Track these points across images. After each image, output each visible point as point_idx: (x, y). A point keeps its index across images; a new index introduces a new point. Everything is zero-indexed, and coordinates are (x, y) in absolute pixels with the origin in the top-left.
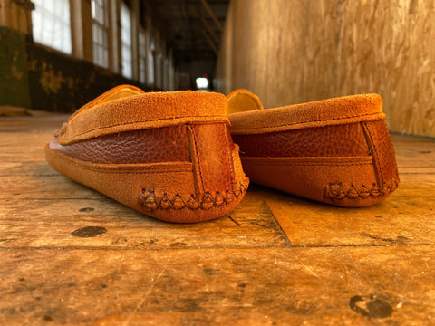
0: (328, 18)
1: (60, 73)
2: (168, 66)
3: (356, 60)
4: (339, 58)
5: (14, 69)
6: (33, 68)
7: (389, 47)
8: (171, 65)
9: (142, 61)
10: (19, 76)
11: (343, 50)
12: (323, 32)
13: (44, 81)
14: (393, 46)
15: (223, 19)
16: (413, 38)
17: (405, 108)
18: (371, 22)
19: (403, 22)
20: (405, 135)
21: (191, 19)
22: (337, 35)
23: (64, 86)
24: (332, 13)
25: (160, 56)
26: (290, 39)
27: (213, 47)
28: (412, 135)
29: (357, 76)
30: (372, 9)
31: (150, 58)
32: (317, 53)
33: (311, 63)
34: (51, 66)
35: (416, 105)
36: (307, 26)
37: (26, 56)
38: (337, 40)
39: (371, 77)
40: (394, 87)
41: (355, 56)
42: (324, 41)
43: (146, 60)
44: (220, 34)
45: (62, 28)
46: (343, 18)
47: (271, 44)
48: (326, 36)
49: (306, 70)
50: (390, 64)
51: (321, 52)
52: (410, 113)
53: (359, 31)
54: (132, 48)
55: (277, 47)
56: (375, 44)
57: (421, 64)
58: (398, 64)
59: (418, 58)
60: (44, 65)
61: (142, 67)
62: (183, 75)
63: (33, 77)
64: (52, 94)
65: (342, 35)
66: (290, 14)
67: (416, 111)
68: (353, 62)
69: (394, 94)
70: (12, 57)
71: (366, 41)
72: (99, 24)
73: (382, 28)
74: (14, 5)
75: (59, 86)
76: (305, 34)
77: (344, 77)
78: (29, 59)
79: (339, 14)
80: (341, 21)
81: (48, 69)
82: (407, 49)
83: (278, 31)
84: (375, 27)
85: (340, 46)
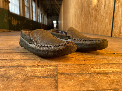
0: (87, 8)
1: (17, 20)
2: (45, 17)
3: (93, 18)
4: (90, 18)
5: (5, 19)
6: (10, 19)
7: (100, 16)
8: (46, 17)
9: (38, 16)
10: (6, 21)
11: (91, 16)
12: (86, 11)
13: (12, 22)
14: (101, 16)
15: (61, 5)
16: (105, 14)
17: (103, 30)
18: (96, 10)
19: (103, 11)
20: (103, 36)
21: (52, 5)
22: (89, 12)
23: (18, 23)
24: (88, 6)
25: (43, 15)
26: (78, 12)
27: (58, 12)
28: (105, 36)
29: (94, 22)
30: (97, 7)
31: (40, 15)
32: (85, 16)
33: (84, 18)
34: (14, 18)
35: (105, 29)
36: (83, 9)
37: (8, 16)
38: (89, 13)
39: (97, 22)
40: (101, 25)
41: (93, 17)
42: (86, 13)
43: (39, 16)
44: (60, 9)
45: (17, 8)
46: (91, 8)
47: (74, 13)
48: (87, 12)
49: (82, 20)
50: (100, 20)
51: (86, 16)
52: (104, 31)
53: (94, 12)
54: (35, 13)
55: (75, 13)
56: (97, 15)
57: (106, 20)
58: (102, 20)
59: (106, 19)
60: (13, 18)
61: (38, 18)
62: (49, 20)
63: (10, 21)
64: (15, 26)
65: (90, 12)
66: (78, 5)
67: (105, 30)
68: (93, 19)
69: (101, 27)
70: (4, 16)
71: (95, 14)
72: (26, 6)
73: (99, 11)
74: (4, 2)
75: (16, 24)
76: (82, 11)
77: (91, 22)
78: (9, 16)
79: (90, 7)
80: (90, 9)
81: (13, 19)
82: (104, 17)
83: (75, 10)
84: (97, 11)
85: (90, 15)
